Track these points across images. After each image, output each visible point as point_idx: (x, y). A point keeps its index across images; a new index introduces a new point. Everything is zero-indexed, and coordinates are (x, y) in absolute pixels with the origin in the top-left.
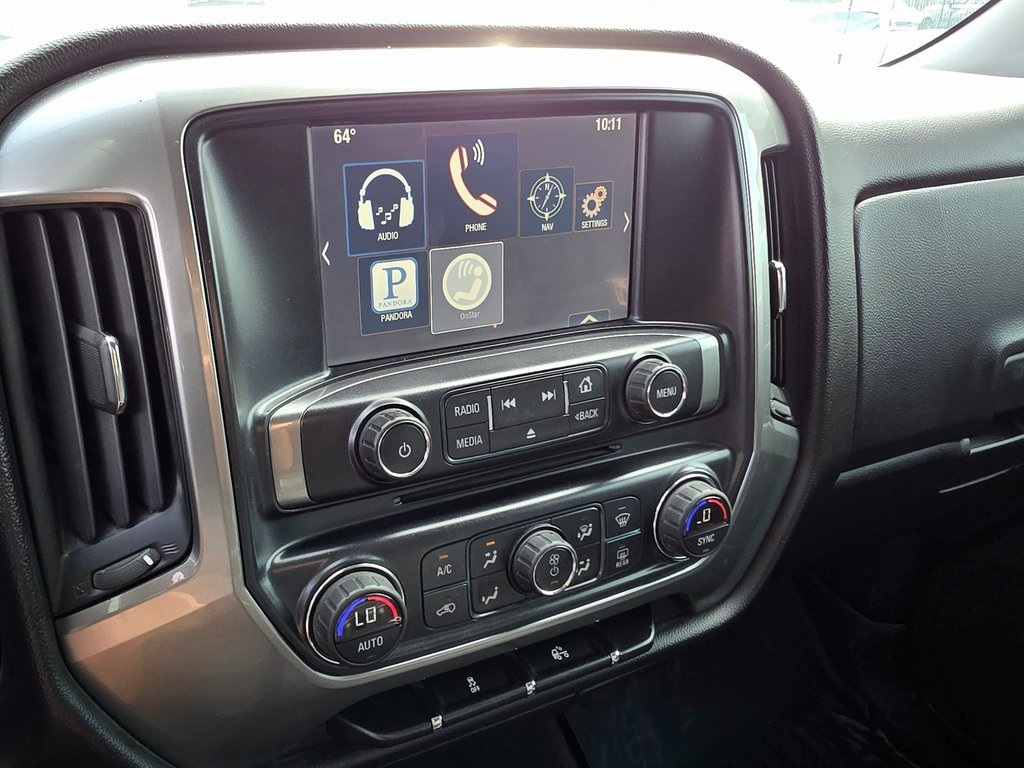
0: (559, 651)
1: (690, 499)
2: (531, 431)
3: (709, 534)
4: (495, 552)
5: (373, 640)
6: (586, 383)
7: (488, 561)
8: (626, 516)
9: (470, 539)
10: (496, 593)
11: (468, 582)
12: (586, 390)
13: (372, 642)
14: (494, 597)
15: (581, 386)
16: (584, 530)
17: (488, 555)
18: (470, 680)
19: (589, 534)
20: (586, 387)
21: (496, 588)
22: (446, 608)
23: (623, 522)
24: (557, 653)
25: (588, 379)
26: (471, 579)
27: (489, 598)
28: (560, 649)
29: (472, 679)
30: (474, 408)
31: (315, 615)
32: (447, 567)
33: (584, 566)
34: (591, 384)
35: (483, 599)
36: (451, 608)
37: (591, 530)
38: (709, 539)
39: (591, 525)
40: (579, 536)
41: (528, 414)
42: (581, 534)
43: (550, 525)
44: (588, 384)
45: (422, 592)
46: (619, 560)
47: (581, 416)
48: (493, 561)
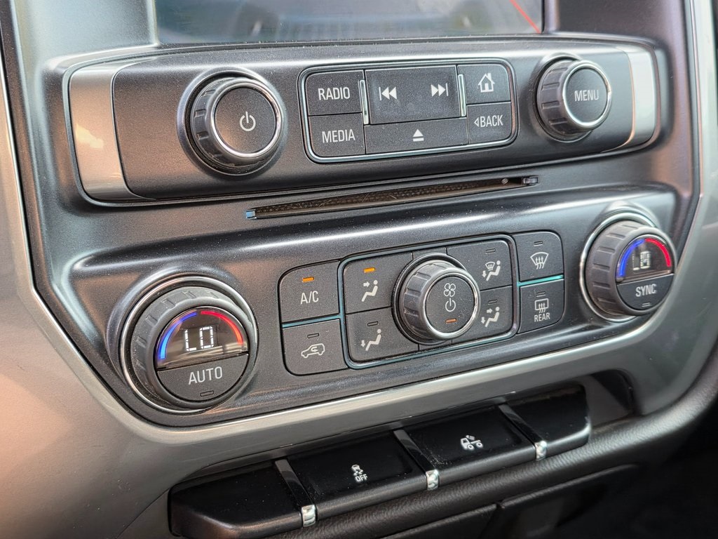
0: (470, 441)
1: (623, 236)
2: (418, 133)
3: (649, 283)
4: (376, 282)
5: (210, 370)
6: (486, 80)
7: (367, 294)
8: (545, 256)
9: (341, 260)
10: (379, 337)
11: (341, 316)
12: (487, 90)
13: (207, 373)
14: (377, 342)
15: (480, 84)
16: (491, 268)
17: (367, 284)
18: (356, 468)
19: (496, 273)
20: (487, 85)
21: (379, 331)
22: (313, 349)
23: (540, 263)
24: (469, 443)
25: (489, 76)
26: (345, 314)
27: (371, 343)
28: (472, 438)
29: (358, 467)
30: (342, 93)
31: (134, 337)
32: (312, 294)
33: (492, 315)
34: (493, 83)
35: (363, 344)
36: (320, 349)
37: (499, 268)
38: (650, 290)
39: (499, 263)
40: (484, 275)
41: (413, 110)
42: (488, 273)
43: (445, 255)
44: (490, 83)
45: (281, 324)
46: (537, 313)
47: (481, 122)
48: (373, 293)
